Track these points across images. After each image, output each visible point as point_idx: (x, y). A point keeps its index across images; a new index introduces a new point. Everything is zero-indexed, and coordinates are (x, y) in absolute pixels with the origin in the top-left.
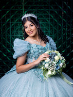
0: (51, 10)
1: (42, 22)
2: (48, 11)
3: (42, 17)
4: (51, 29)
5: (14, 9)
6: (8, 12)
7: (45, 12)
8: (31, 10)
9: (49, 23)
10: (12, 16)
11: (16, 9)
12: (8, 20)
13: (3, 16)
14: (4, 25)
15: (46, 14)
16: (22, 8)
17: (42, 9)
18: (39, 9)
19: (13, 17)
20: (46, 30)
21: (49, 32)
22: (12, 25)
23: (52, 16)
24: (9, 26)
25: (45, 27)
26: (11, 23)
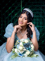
2: (40, 7)
4: (42, 21)
5: (14, 6)
6: (10, 8)
8: (27, 6)
9: (41, 16)
11: (16, 6)
12: (10, 14)
13: (6, 11)
14: (7, 18)
15: (39, 9)
17: (36, 6)
18: (33, 6)
19: (14, 12)
20: (39, 22)
21: (41, 23)
23: (43, 11)
25: (38, 20)
26: (12, 16)
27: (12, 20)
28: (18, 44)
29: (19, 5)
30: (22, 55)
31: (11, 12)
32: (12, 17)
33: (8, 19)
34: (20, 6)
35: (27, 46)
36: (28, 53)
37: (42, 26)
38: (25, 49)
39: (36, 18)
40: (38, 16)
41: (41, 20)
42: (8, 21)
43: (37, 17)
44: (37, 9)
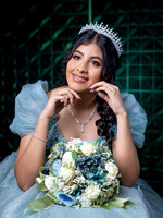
1: (147, 48)
3: (146, 33)
6: (44, 21)
8: (112, 12)
10: (56, 36)
11: (70, 14)
12: (45, 45)
13: (32, 34)
14: (33, 59)
15: (158, 24)
16: (86, 8)
18: (137, 10)
19: (59, 36)
22: (58, 59)
24: (49, 63)
25: (154, 65)
26: (52, 53)
28: (58, 158)
29: (81, 7)
30: (70, 199)
31: (49, 38)
32: (55, 56)
33: (39, 63)
34: (85, 13)
35: (89, 166)
36: (93, 191)
38: (83, 178)
39: (149, 57)
40: (154, 52)
42: (39, 70)
43: (151, 54)
44: (150, 24)
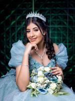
0: (70, 8)
1: (58, 25)
3: (58, 18)
4: (70, 34)
5: (21, 9)
6: (13, 12)
7: (61, 11)
9: (67, 26)
10: (18, 18)
12: (13, 23)
13: (7, 17)
15: (64, 14)
17: (58, 8)
18: (54, 8)
20: (64, 36)
21: (67, 38)
22: (19, 29)
25: (62, 32)
26: (16, 26)
27: (16, 32)
28: (35, 75)
29: (29, 6)
30: (44, 91)
31: (15, 19)
32: (18, 28)
33: (10, 31)
34: (31, 9)
36: (53, 86)
37: (69, 43)
40: (62, 26)
41: (68, 32)
42: (10, 34)
43: (60, 28)
44: (60, 14)
